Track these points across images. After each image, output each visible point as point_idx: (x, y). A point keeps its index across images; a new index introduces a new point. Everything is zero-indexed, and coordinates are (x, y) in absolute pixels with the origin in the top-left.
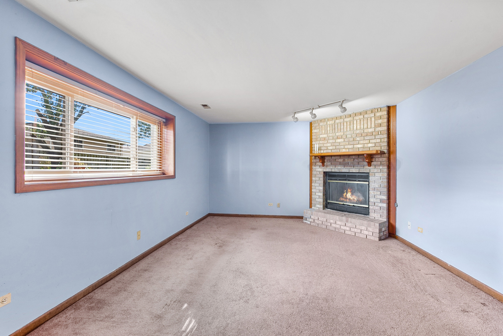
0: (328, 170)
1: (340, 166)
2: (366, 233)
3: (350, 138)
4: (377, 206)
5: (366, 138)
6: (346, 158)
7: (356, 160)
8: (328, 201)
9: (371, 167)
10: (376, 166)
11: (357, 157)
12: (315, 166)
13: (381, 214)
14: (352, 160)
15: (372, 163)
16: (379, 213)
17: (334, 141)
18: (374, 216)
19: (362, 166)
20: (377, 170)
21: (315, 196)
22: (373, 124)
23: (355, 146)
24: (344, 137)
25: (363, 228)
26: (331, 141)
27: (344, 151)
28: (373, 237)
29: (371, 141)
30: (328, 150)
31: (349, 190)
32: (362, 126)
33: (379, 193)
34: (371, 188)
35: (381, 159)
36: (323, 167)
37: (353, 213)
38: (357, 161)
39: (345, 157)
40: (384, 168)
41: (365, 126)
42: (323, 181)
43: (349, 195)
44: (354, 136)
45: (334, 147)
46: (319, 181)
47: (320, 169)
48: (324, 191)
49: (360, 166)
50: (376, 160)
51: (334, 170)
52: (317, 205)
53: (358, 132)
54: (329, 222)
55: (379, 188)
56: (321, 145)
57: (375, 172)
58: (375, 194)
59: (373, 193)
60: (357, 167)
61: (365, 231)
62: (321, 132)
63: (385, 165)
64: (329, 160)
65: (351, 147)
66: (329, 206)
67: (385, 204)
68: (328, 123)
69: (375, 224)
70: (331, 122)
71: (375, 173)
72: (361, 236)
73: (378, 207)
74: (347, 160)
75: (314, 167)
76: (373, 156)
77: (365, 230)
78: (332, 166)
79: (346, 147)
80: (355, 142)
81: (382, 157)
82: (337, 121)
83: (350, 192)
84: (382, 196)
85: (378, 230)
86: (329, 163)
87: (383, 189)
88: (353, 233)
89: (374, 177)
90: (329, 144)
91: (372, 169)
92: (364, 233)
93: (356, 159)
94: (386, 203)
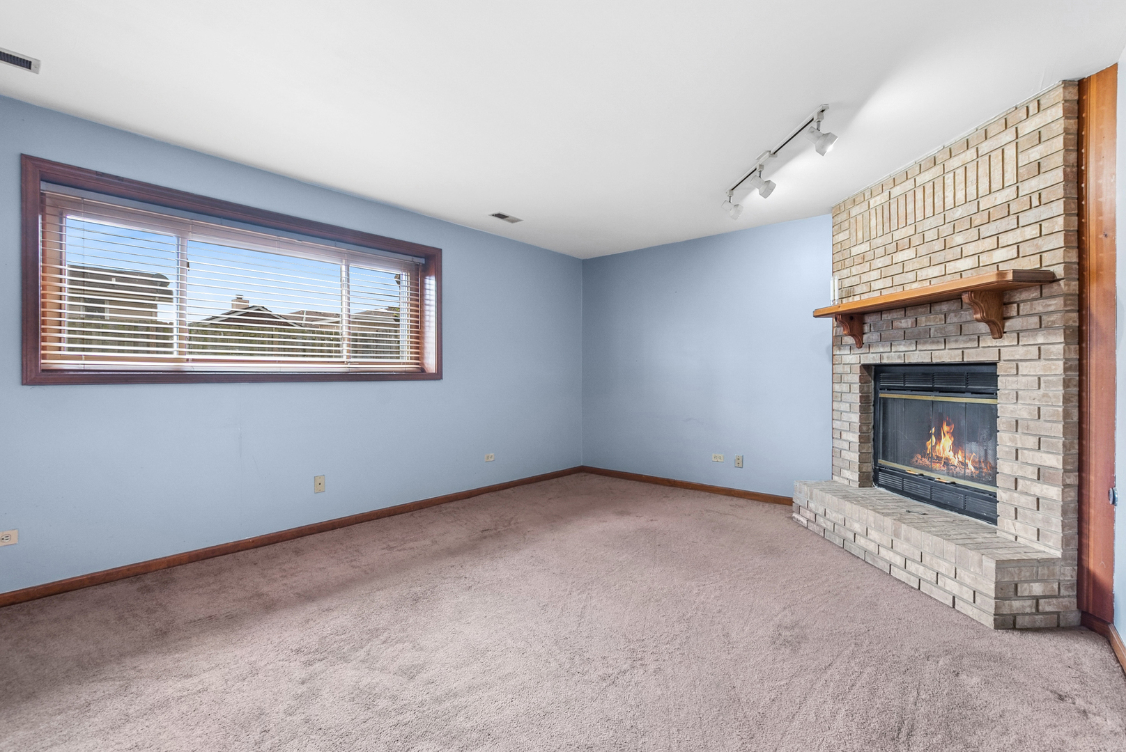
0: (872, 358)
1: (903, 342)
2: (952, 586)
3: (934, 242)
4: (1026, 494)
5: (987, 230)
6: (922, 314)
7: (952, 318)
8: (881, 461)
9: (1005, 341)
10: (1021, 334)
11: (956, 305)
12: (840, 349)
13: (1040, 525)
14: (941, 320)
15: (1008, 324)
16: (1033, 520)
17: (887, 260)
18: (1013, 531)
19: (972, 337)
20: (1025, 348)
21: (840, 441)
22: (1009, 170)
23: (951, 267)
24: (916, 240)
25: (944, 567)
26: (879, 263)
27: (915, 289)
28: (975, 610)
29: (1004, 239)
30: (872, 292)
31: (946, 428)
32: (972, 190)
33: (1032, 442)
34: (1004, 420)
35: (1039, 307)
36: (860, 351)
37: (951, 510)
38: (955, 320)
39: (920, 310)
40: (1053, 339)
41: (984, 188)
42: (858, 395)
43: (945, 446)
44: (947, 229)
45: (888, 282)
46: (850, 394)
47: (851, 357)
48: (865, 428)
49: (964, 338)
50: (1021, 313)
51: (888, 358)
52: (846, 471)
53: (959, 213)
54: (851, 531)
55: (1032, 424)
56: (853, 279)
57: (1017, 357)
58: (1019, 445)
59: (1010, 439)
60: (956, 341)
61: (948, 581)
62: (855, 238)
63: (1058, 328)
64: (875, 325)
65: (936, 271)
66: (882, 478)
67: (1056, 489)
68: (872, 202)
69: (981, 561)
70: (878, 198)
71: (1020, 364)
72: (937, 594)
73: (1030, 498)
74: (923, 319)
75: (838, 353)
76: (1011, 297)
77: (950, 578)
78: (883, 346)
79: (923, 274)
80: (950, 254)
81: (1047, 298)
82: (897, 191)
83: (947, 436)
84: (1044, 455)
85: (993, 586)
86: (875, 336)
87: (1049, 425)
88: (912, 578)
89: (1015, 379)
90: (875, 272)
91: (1006, 349)
92: (947, 588)
93: (952, 315)
94: (1058, 486)
